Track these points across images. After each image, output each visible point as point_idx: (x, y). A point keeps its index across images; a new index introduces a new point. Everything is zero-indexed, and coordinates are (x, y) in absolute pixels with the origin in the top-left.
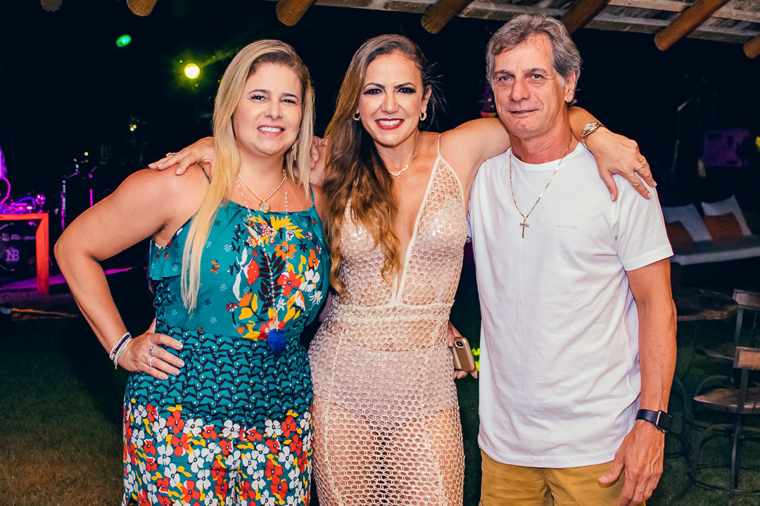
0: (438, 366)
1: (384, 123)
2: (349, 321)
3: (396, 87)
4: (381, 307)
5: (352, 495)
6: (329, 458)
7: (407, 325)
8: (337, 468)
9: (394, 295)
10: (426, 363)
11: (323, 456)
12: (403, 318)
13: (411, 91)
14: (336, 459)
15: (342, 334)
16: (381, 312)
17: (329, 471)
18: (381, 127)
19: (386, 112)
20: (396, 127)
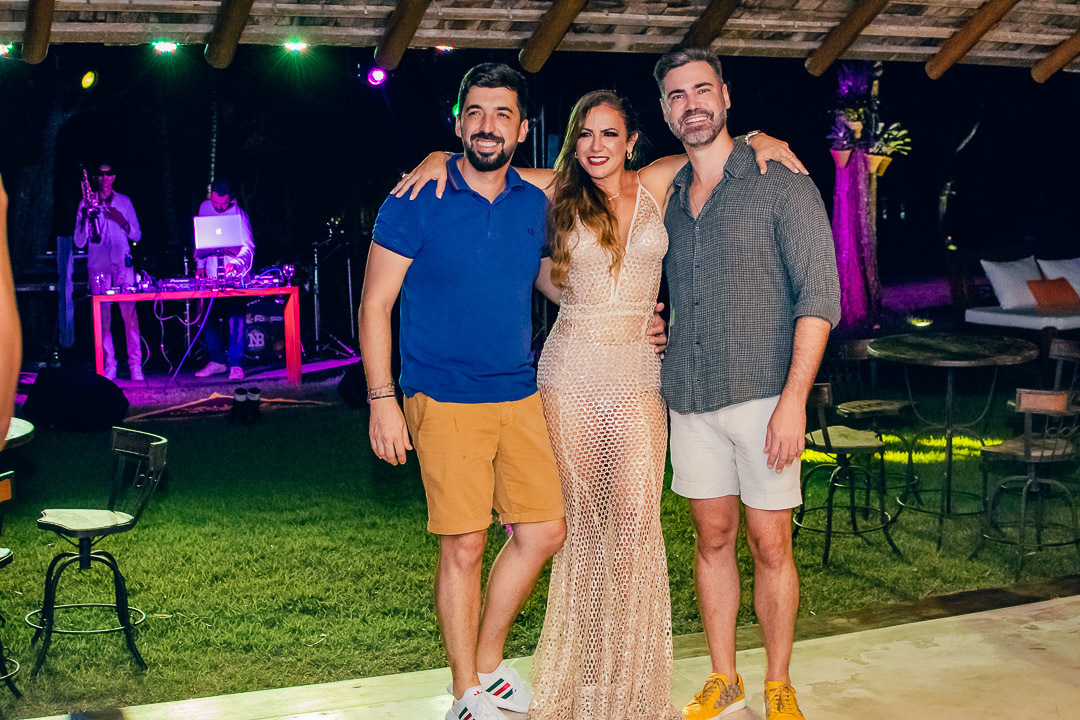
2: (577, 318)
3: (602, 132)
4: (602, 304)
5: (582, 464)
7: (623, 319)
8: (570, 443)
9: (612, 293)
11: (558, 434)
12: (620, 313)
13: (615, 135)
15: (572, 330)
18: (592, 164)
19: (595, 151)
20: (603, 163)
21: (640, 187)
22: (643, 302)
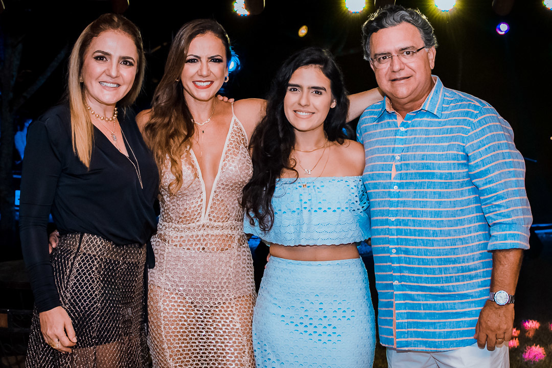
0: (241, 267)
1: (199, 84)
2: (171, 234)
3: (209, 58)
4: (194, 224)
6: (166, 336)
7: (213, 238)
8: (172, 344)
9: (203, 215)
10: (232, 265)
11: (161, 335)
12: (210, 232)
13: (220, 61)
14: (171, 336)
15: (167, 244)
16: (194, 228)
17: (165, 346)
18: (197, 87)
19: (201, 76)
20: (208, 86)
21: (234, 118)
22: (229, 222)
